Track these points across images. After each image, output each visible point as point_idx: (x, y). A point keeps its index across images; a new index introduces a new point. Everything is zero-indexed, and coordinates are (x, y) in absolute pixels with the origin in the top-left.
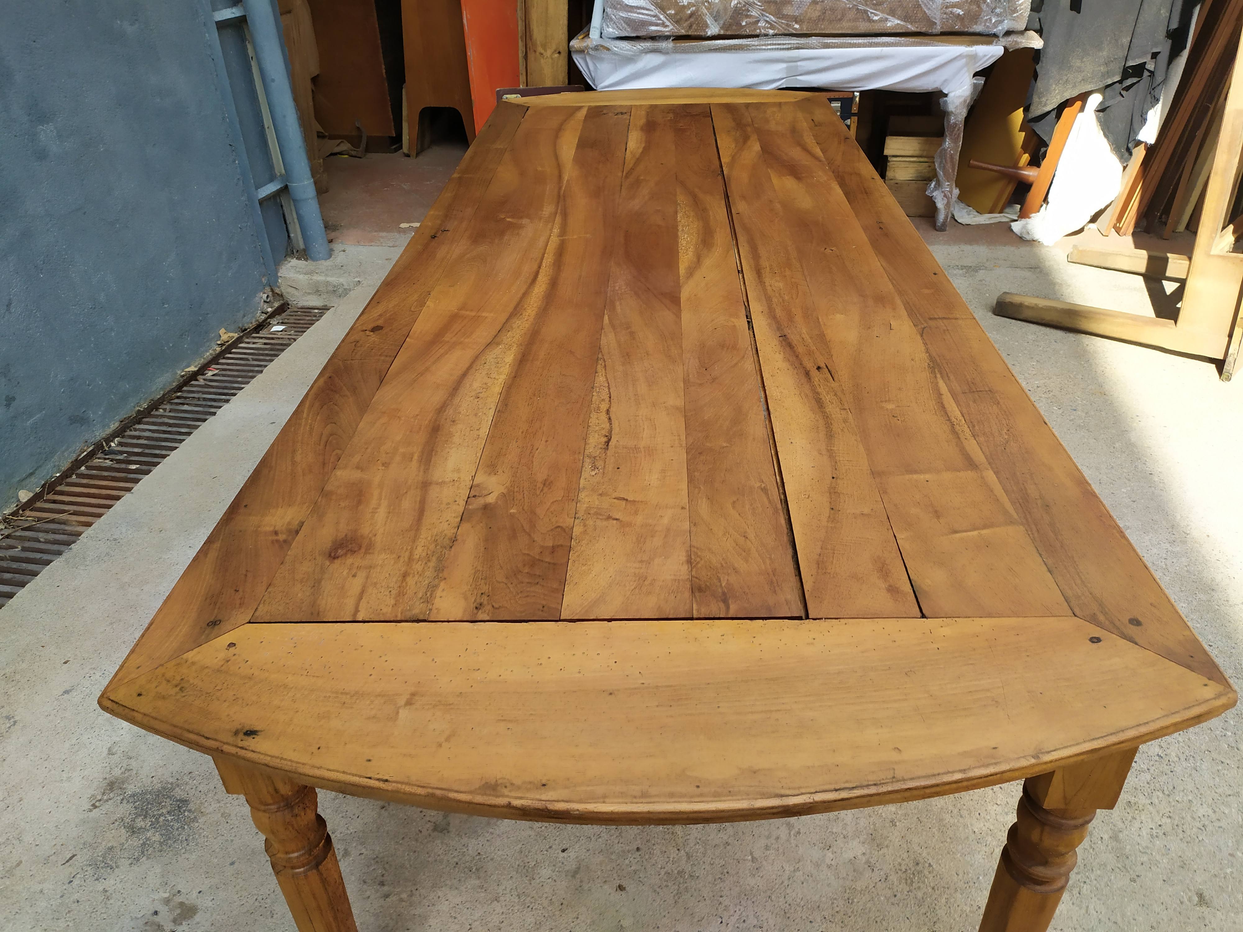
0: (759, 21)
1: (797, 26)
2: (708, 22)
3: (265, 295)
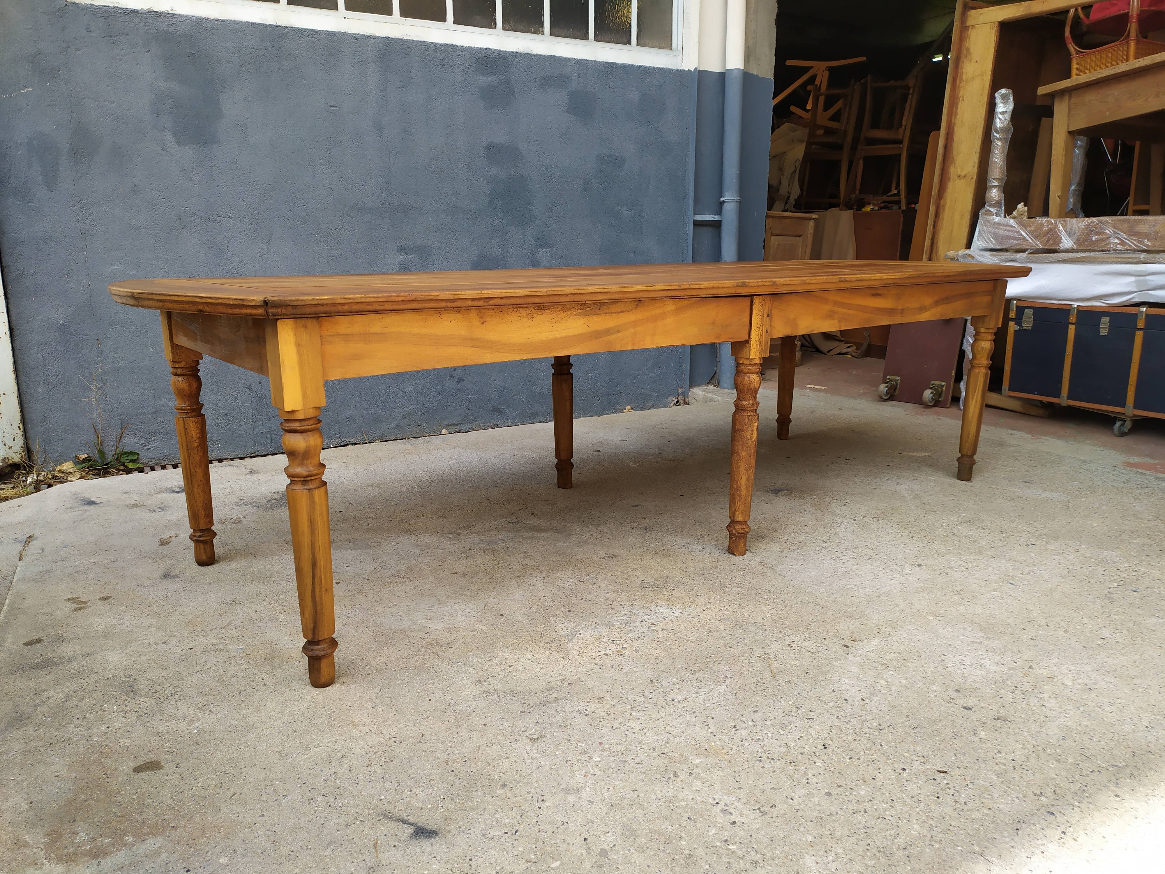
0: (1110, 237)
1: (1149, 243)
2: (1063, 238)
3: (676, 400)
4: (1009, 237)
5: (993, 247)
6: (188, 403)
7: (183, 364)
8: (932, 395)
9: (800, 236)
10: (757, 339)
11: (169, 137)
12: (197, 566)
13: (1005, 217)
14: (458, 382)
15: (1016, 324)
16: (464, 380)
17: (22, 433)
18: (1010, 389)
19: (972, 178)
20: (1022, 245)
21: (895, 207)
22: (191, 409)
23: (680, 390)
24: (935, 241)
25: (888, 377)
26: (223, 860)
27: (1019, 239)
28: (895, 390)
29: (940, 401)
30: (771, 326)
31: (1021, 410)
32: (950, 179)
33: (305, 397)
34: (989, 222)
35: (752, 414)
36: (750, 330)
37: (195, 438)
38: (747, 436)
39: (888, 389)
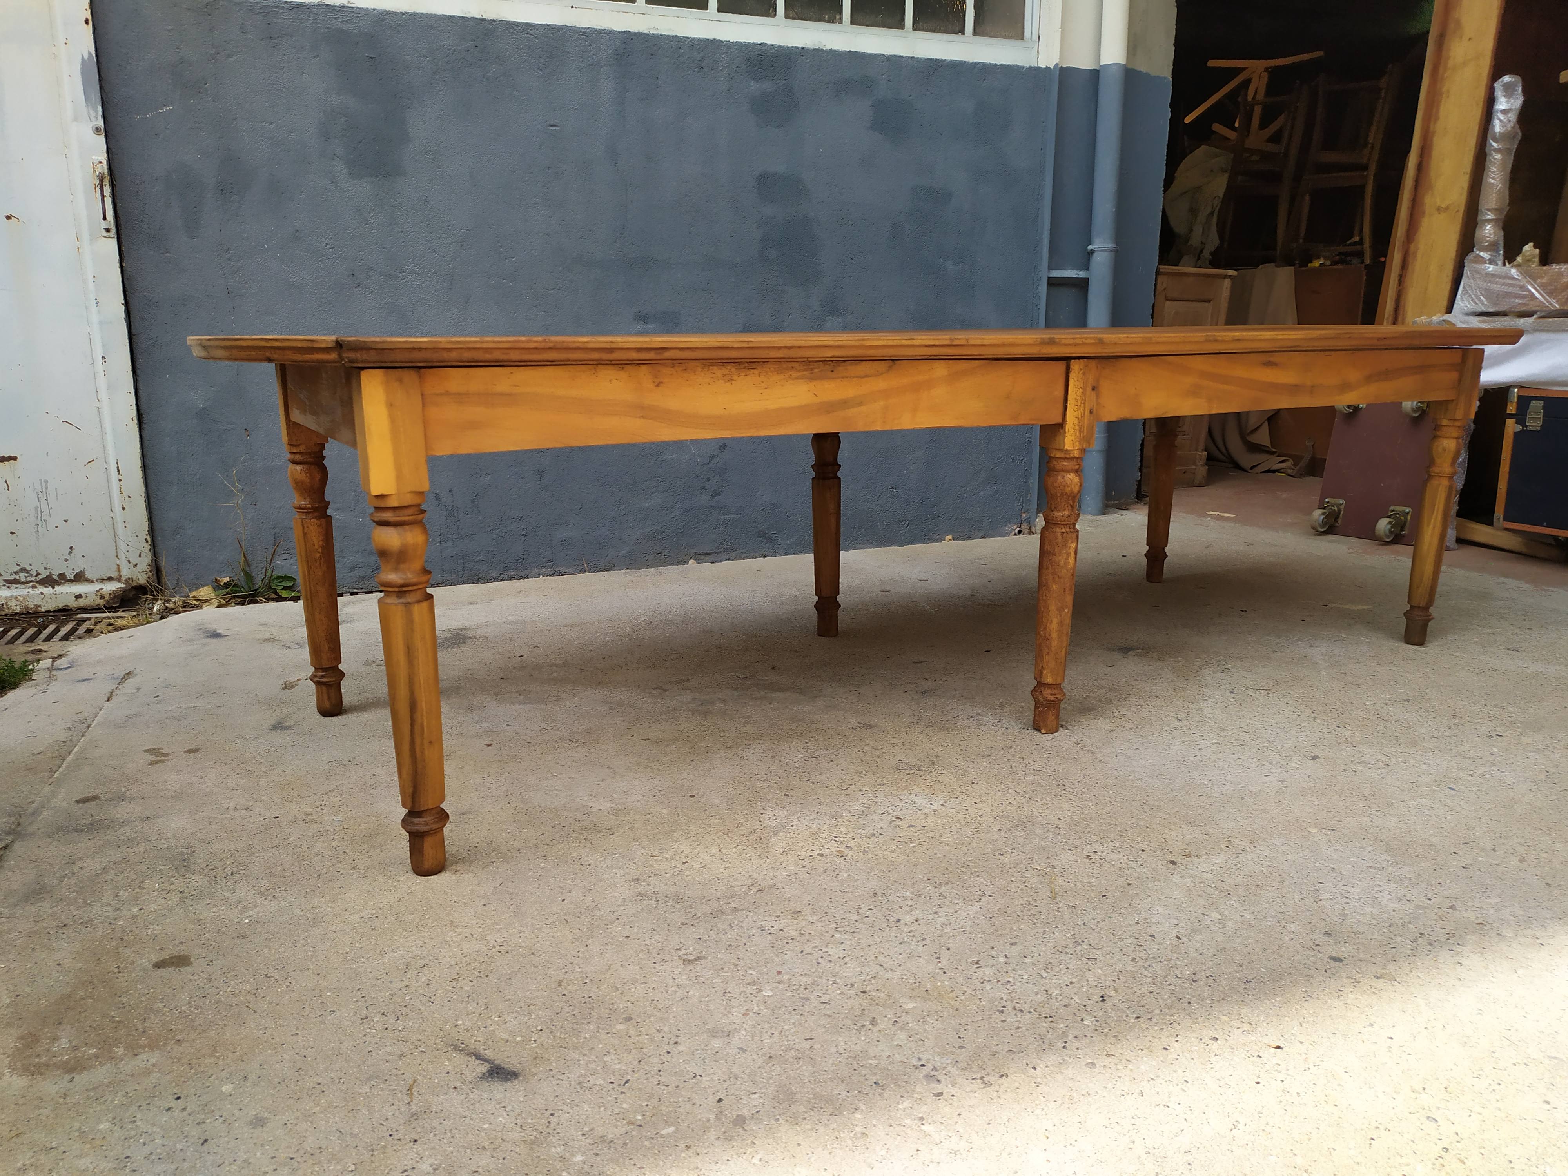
3: (1018, 529)
4: (1508, 295)
5: (1484, 309)
6: (308, 499)
7: (302, 449)
8: (1389, 526)
9: (1209, 301)
10: (1076, 421)
11: (340, 167)
12: (318, 716)
13: (1504, 265)
14: (712, 497)
15: (1517, 423)
16: (720, 494)
17: (149, 547)
18: (1506, 519)
19: (1458, 211)
20: (1528, 305)
21: (1355, 261)
22: (312, 508)
23: (1024, 515)
24: (1402, 304)
25: (1326, 500)
26: (227, 1088)
27: (1524, 297)
28: (1335, 519)
29: (1404, 536)
30: (1098, 403)
31: (1524, 550)
32: (1424, 213)
33: (399, 477)
34: (1478, 272)
35: (1068, 530)
36: (1065, 408)
37: (316, 546)
38: (1060, 561)
39: (1326, 518)
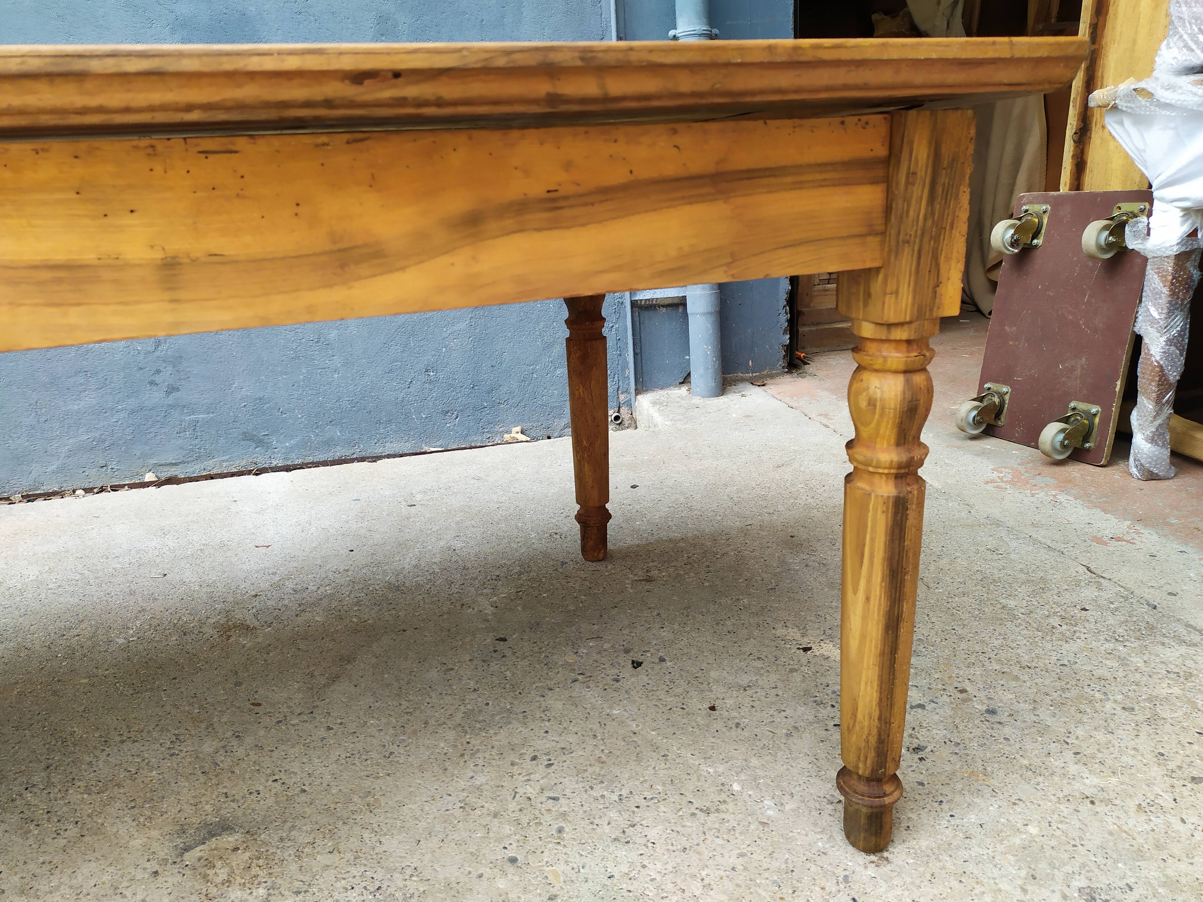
3: (615, 414)
8: (1061, 437)
14: (168, 393)
16: (178, 390)
23: (622, 397)
25: (986, 386)
28: (998, 416)
29: (1088, 450)
39: (978, 414)
